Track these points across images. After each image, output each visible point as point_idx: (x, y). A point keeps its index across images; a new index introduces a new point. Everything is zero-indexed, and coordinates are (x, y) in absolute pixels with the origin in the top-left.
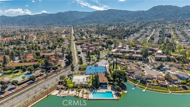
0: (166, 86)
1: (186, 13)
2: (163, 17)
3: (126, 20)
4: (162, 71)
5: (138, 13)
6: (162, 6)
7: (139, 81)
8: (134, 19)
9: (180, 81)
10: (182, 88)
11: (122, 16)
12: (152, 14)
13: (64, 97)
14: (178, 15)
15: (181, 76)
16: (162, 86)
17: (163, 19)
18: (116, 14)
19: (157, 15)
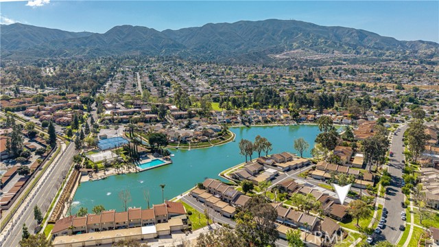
0: (207, 141)
1: (171, 42)
2: (137, 49)
3: (67, 52)
4: (192, 128)
5: (88, 37)
6: (130, 26)
7: (179, 142)
8: (84, 50)
9: (216, 134)
10: (220, 140)
11: (54, 43)
12: (115, 41)
13: (104, 179)
14: (160, 45)
15: (215, 128)
16: (203, 141)
17: (138, 53)
18: (35, 36)
19: (126, 44)
